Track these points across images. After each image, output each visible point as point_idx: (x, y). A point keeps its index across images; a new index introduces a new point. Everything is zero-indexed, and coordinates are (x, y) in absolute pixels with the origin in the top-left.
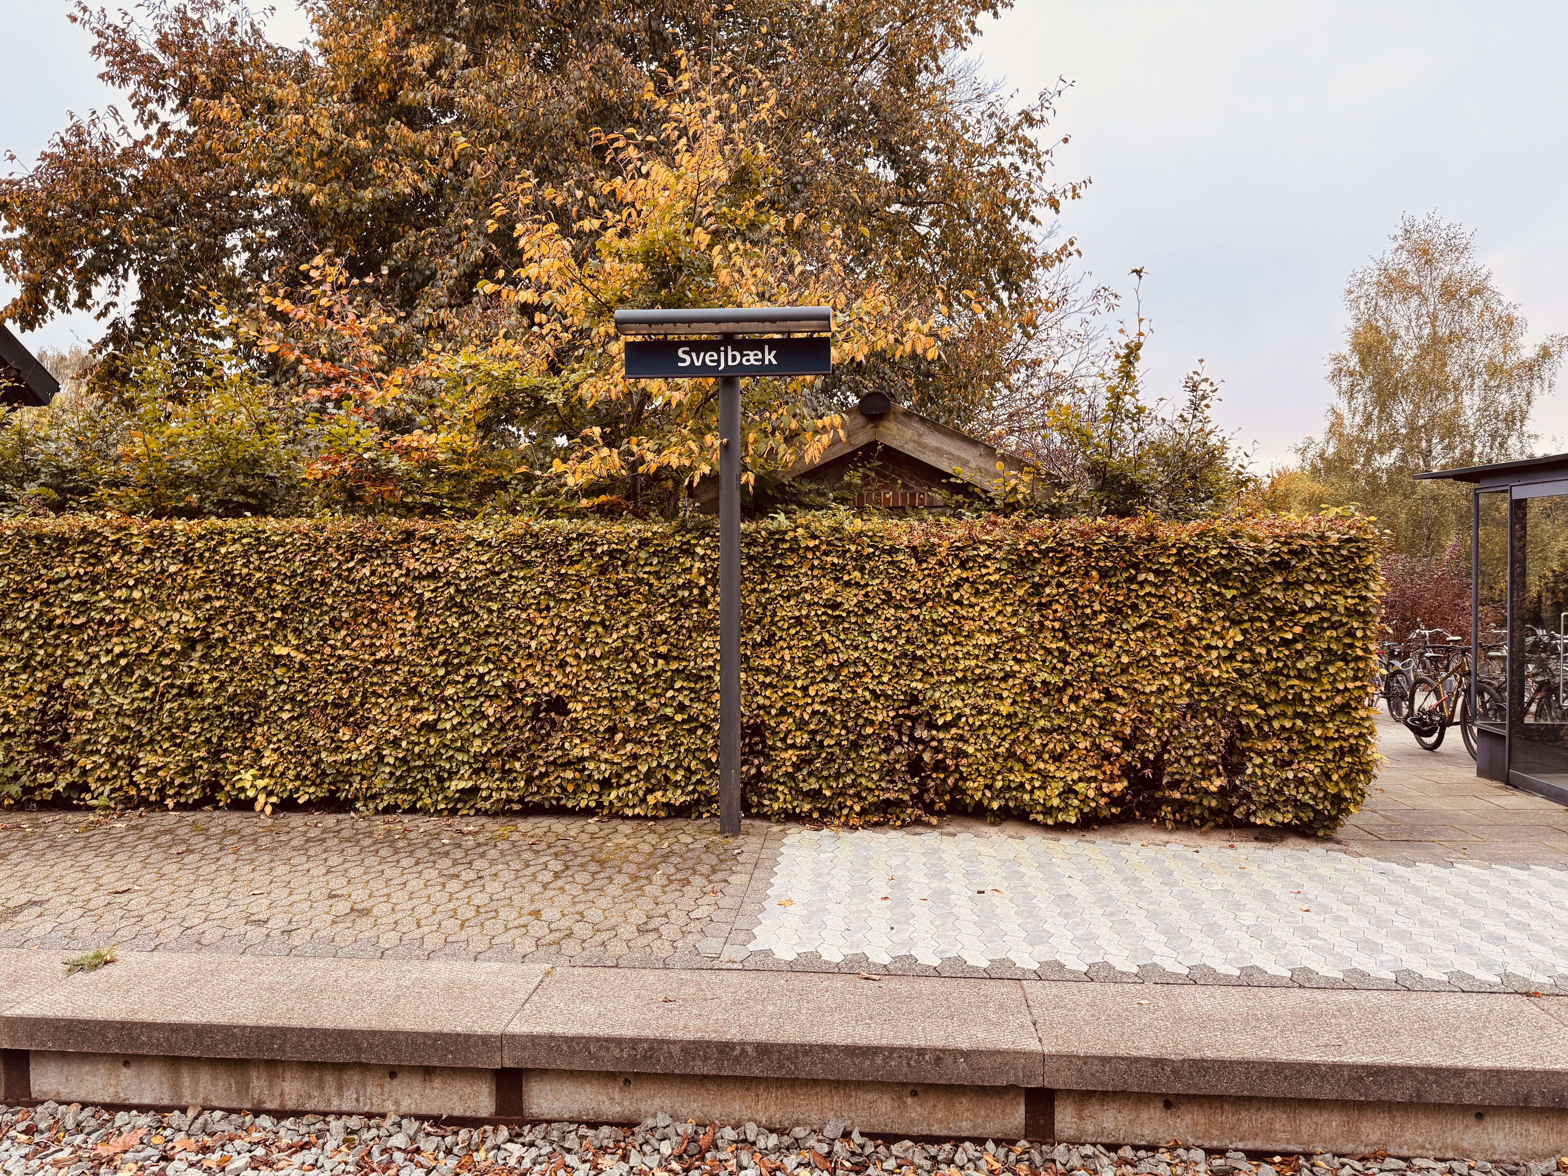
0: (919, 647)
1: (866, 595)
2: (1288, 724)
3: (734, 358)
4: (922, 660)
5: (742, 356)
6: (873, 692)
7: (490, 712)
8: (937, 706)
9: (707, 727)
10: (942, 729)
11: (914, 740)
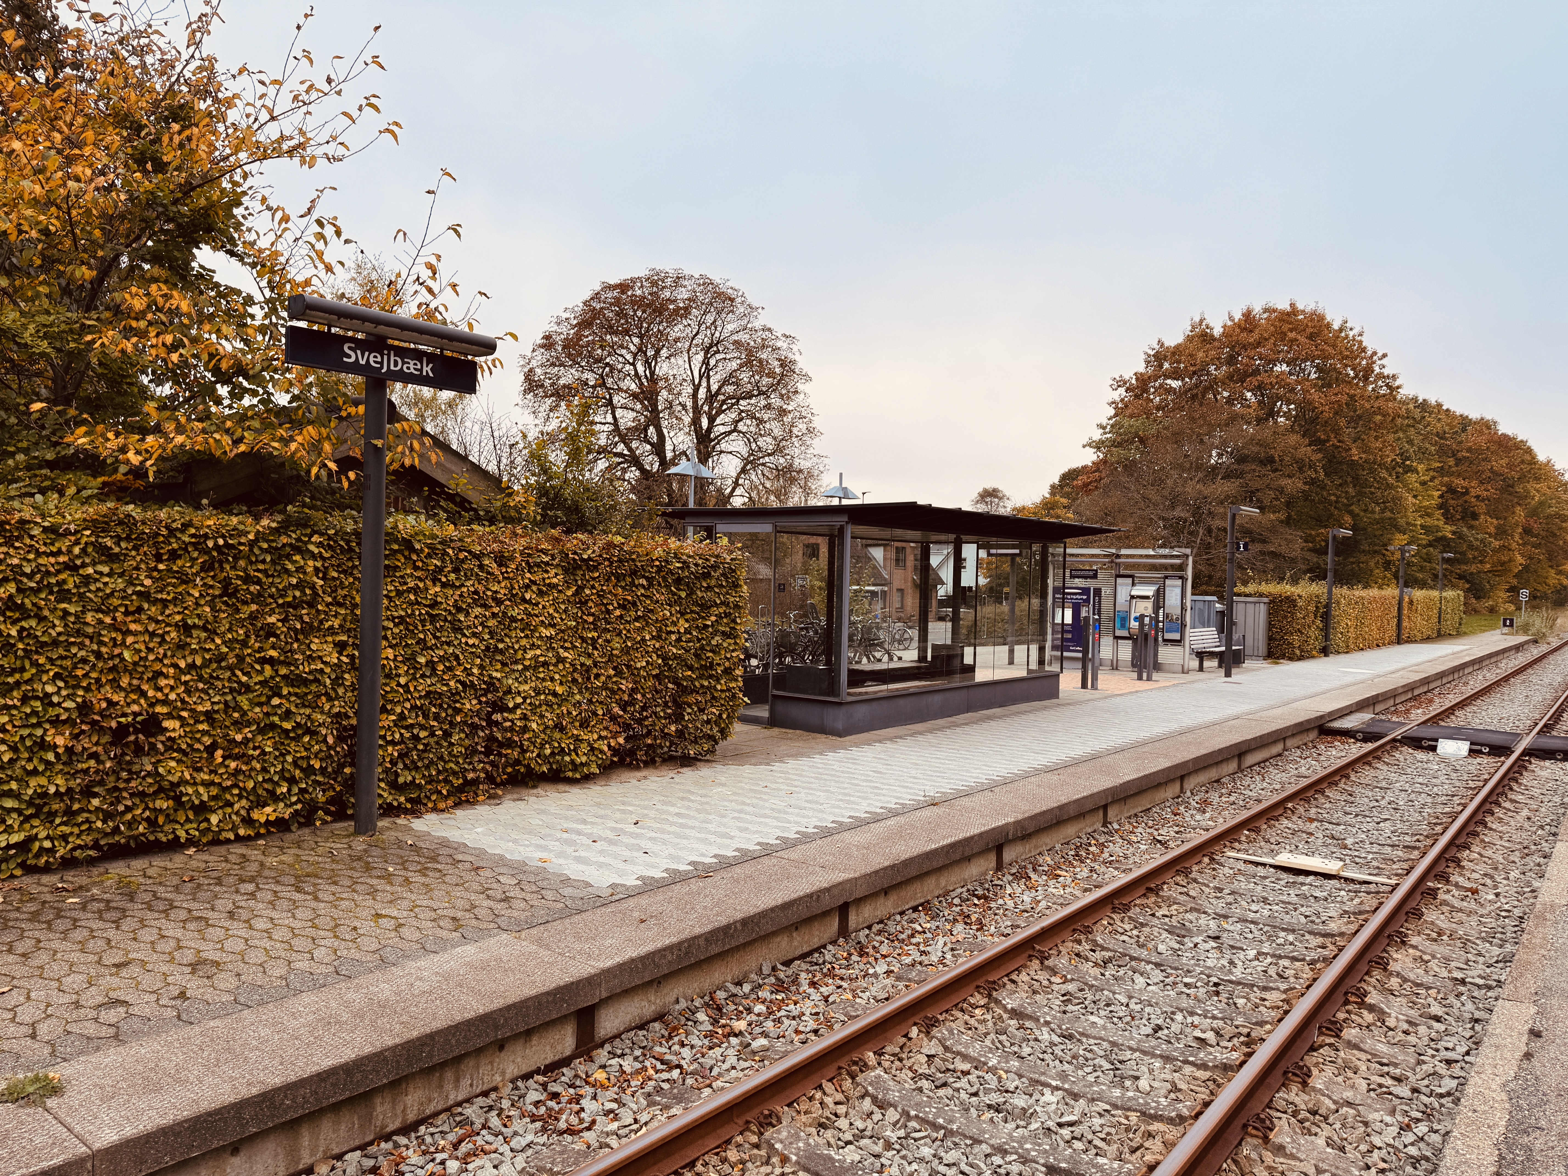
0: (499, 641)
1: (461, 596)
2: (706, 683)
3: (396, 365)
4: (501, 652)
5: (404, 363)
6: (463, 683)
7: (60, 741)
8: (509, 691)
9: (313, 733)
10: (512, 711)
11: (491, 723)
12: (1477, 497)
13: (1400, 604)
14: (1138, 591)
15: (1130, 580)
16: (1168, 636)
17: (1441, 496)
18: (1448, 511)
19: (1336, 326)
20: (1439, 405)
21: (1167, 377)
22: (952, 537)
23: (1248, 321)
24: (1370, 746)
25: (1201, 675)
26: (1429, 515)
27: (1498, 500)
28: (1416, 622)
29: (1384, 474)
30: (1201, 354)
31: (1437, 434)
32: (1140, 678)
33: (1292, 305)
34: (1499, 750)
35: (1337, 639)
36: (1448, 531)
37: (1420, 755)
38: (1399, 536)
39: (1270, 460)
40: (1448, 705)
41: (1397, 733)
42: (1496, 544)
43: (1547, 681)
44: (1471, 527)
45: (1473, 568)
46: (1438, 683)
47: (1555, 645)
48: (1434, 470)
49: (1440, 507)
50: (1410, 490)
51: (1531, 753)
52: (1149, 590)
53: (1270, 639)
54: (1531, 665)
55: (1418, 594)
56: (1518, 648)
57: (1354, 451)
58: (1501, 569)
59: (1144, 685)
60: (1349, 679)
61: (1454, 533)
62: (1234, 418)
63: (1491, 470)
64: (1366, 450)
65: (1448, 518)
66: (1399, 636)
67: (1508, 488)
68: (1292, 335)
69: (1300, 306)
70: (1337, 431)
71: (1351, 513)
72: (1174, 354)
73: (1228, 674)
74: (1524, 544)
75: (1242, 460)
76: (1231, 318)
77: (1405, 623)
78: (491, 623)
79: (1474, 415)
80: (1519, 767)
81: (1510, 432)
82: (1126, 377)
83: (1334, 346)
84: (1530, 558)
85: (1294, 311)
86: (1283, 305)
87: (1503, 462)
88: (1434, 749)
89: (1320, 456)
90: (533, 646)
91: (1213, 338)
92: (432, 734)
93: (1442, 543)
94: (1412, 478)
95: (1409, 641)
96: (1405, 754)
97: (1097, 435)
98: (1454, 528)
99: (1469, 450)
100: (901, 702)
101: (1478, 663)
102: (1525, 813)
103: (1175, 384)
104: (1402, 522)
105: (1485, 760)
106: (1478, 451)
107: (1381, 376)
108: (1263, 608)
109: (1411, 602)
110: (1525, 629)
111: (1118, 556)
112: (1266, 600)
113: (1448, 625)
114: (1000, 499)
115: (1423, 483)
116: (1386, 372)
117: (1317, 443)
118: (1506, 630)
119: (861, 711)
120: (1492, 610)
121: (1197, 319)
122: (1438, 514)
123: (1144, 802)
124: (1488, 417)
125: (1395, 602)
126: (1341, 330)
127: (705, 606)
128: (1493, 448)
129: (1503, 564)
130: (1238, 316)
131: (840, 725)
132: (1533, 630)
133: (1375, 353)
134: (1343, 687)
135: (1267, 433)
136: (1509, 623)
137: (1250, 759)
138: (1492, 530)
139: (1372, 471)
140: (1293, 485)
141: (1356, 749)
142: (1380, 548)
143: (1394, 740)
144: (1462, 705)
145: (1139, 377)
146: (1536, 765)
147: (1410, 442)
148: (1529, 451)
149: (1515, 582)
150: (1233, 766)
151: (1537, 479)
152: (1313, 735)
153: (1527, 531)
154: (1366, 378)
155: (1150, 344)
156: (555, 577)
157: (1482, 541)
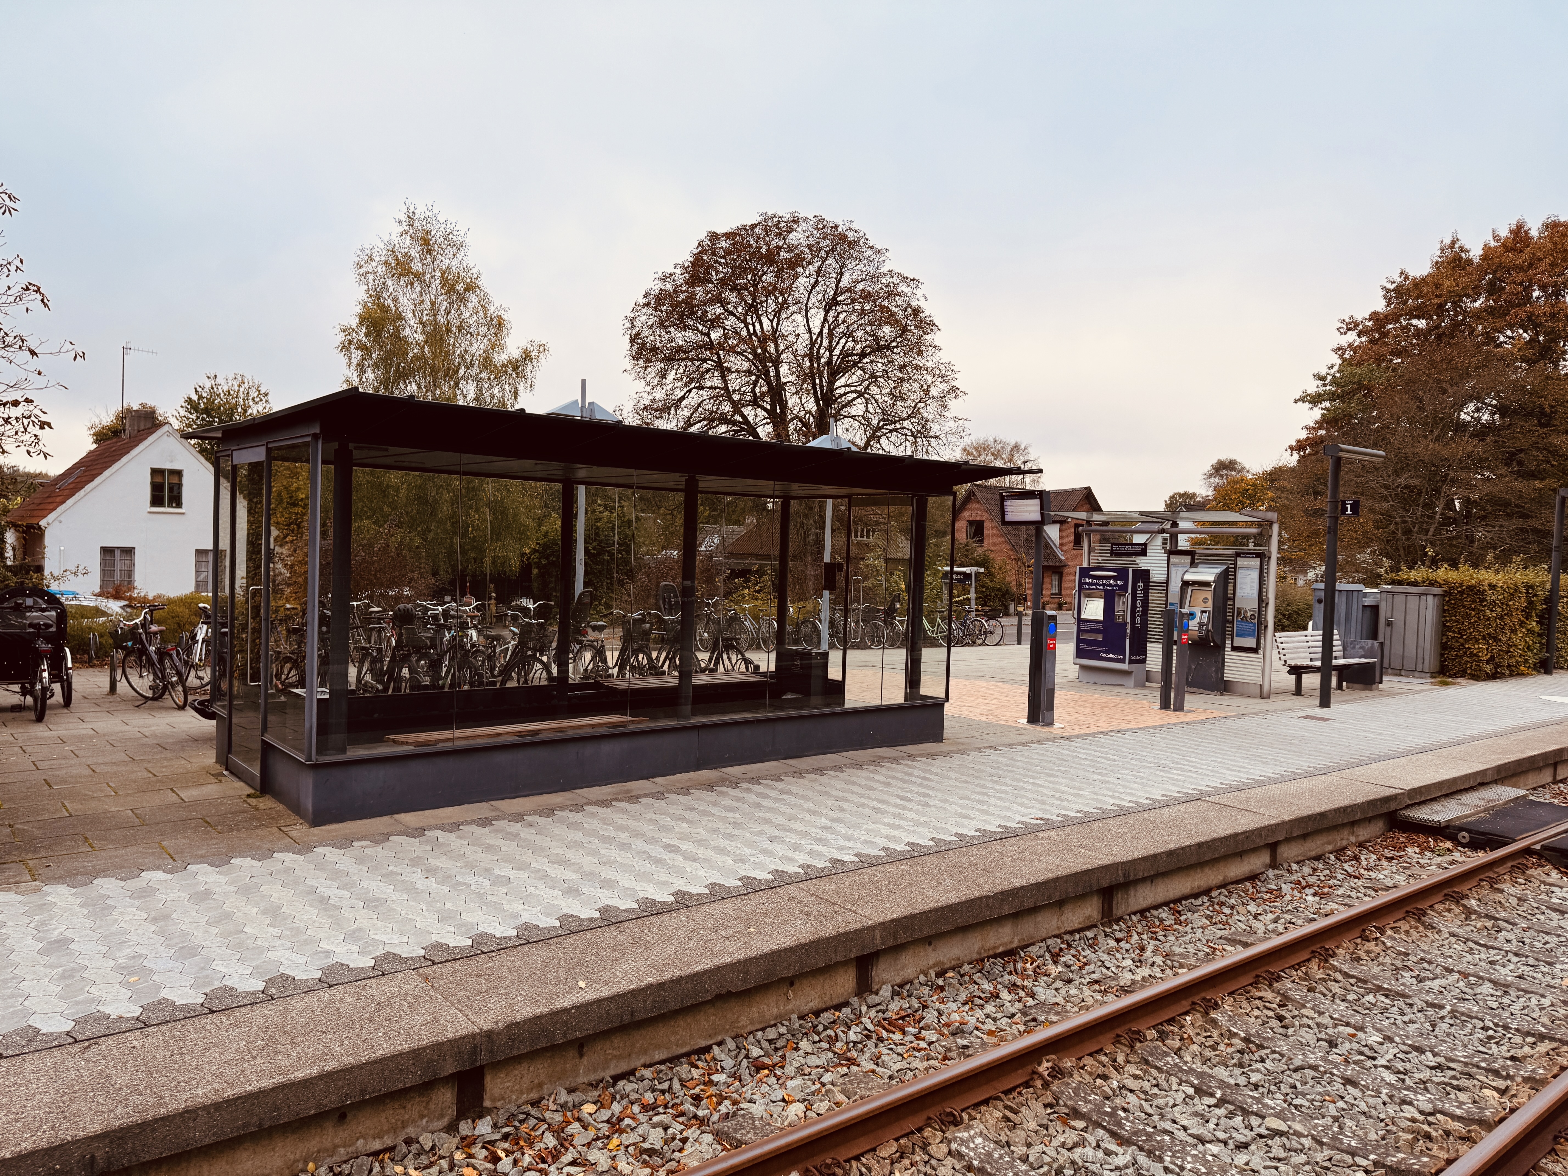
14: (1196, 574)
16: (1239, 642)
21: (1411, 315)
23: (1518, 239)
24: (1482, 857)
32: (1164, 706)
41: (1533, 840)
52: (1212, 574)
53: (1443, 647)
72: (1420, 287)
76: (1496, 237)
82: (1359, 318)
91: (1468, 263)
96: (1546, 874)
97: (1313, 387)
103: (1421, 324)
108: (1433, 603)
112: (1437, 590)
121: (1448, 241)
131: (309, 805)
143: (1527, 851)
145: (1376, 317)
152: (1378, 827)
155: (1390, 277)
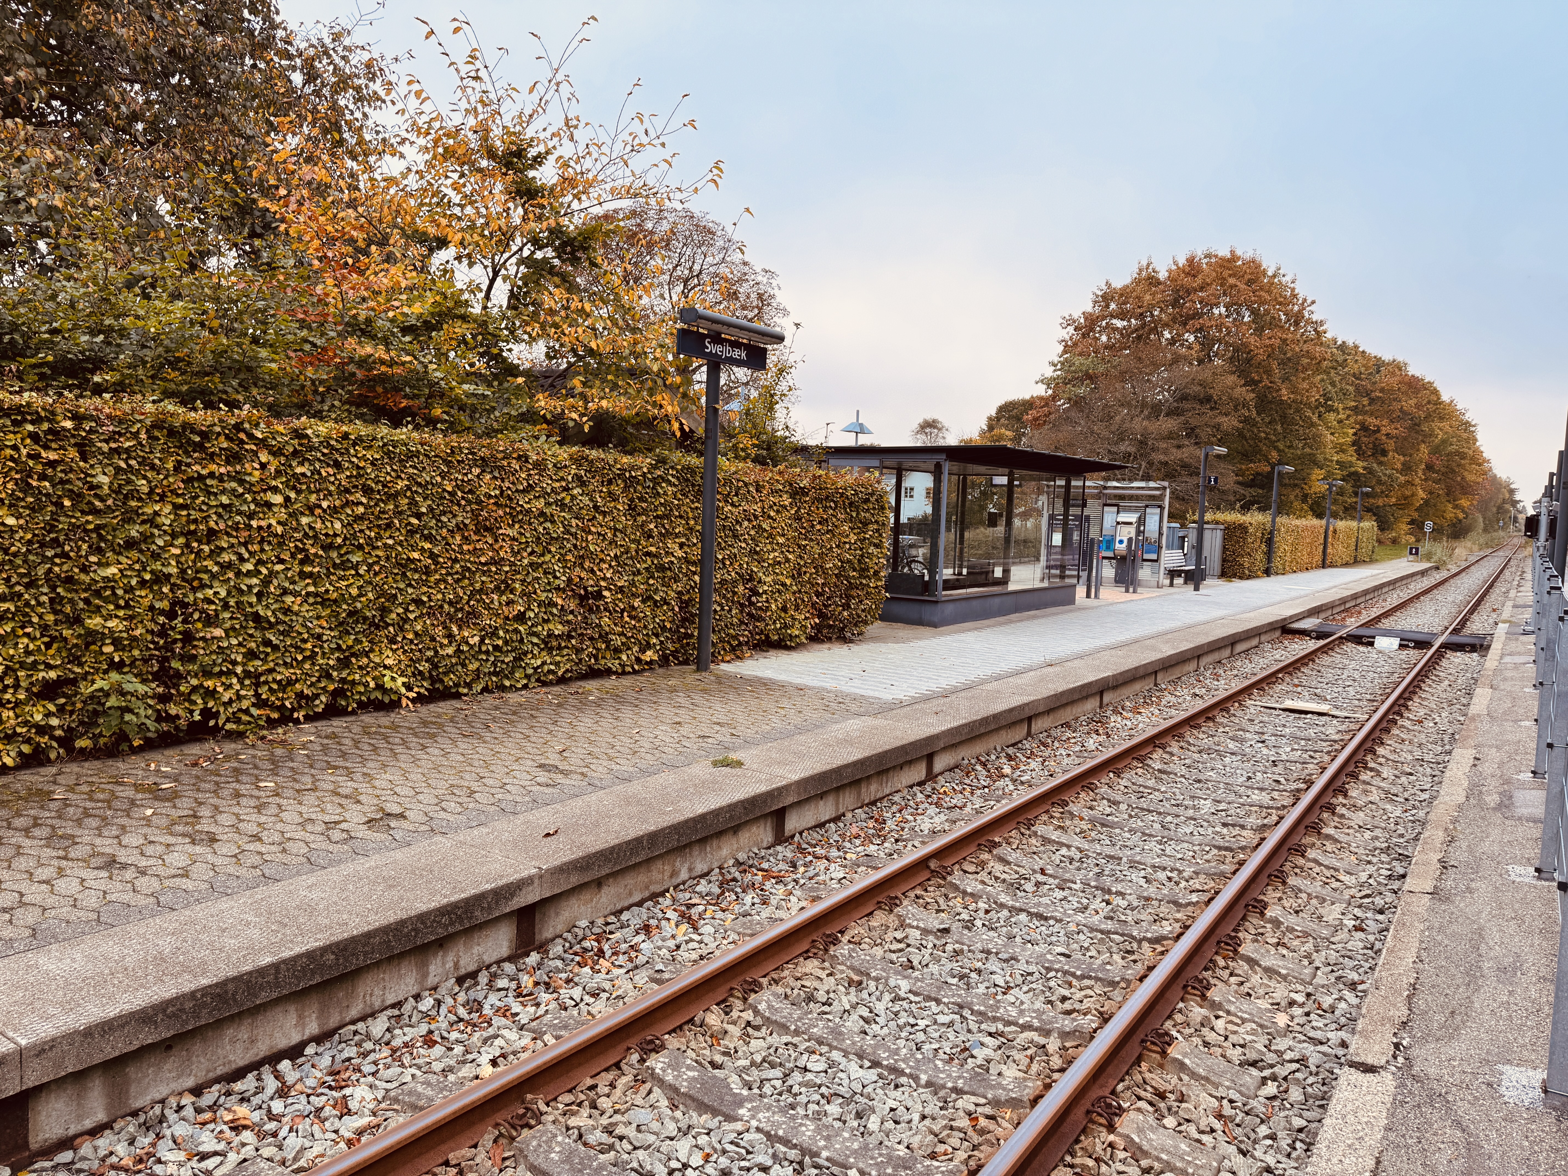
0: (756, 545)
3: (729, 353)
4: (757, 553)
5: (733, 351)
6: (738, 574)
7: (560, 601)
8: (760, 582)
9: (668, 604)
10: (760, 595)
11: (751, 604)
12: (1387, 435)
13: (1326, 532)
14: (1124, 517)
15: (1115, 509)
16: (1146, 556)
17: (1355, 434)
18: (1360, 448)
19: (1270, 273)
20: (1356, 347)
21: (1113, 316)
22: (1006, 471)
23: (1192, 268)
24: (1322, 643)
25: (1171, 590)
26: (1343, 451)
27: (1405, 439)
28: (1338, 550)
29: (1309, 413)
30: (1148, 297)
31: (1354, 375)
32: (1127, 591)
33: (1232, 252)
34: (1422, 644)
35: (1277, 563)
36: (1359, 466)
37: (1361, 648)
38: (1317, 471)
39: (1208, 399)
40: (1373, 615)
41: (1343, 633)
42: (1402, 479)
43: (1450, 599)
44: (1381, 463)
45: (1380, 502)
46: (1362, 599)
47: (1454, 571)
48: (1350, 409)
49: (1354, 444)
50: (1328, 428)
51: (1446, 646)
52: (1133, 517)
53: (1224, 560)
54: (1436, 586)
55: (1341, 524)
56: (1423, 573)
57: (1284, 392)
58: (1404, 503)
59: (1130, 596)
60: (1294, 594)
61: (1365, 468)
62: (1177, 360)
63: (1401, 410)
64: (1294, 390)
65: (1360, 454)
66: (1324, 561)
67: (1415, 426)
68: (1232, 281)
69: (1239, 253)
70: (1268, 372)
71: (1276, 448)
72: (1121, 295)
73: (1197, 589)
74: (1426, 480)
75: (1184, 398)
76: (1175, 263)
77: (1329, 550)
78: (752, 532)
79: (1387, 357)
80: (1439, 655)
81: (1418, 374)
82: (1075, 316)
83: (1269, 292)
84: (1431, 493)
85: (1234, 258)
86: (1224, 252)
87: (1412, 402)
88: (1371, 644)
89: (1253, 395)
90: (774, 550)
91: (1159, 283)
92: (723, 609)
93: (1353, 477)
94: (1332, 416)
95: (1332, 566)
96: (1349, 647)
97: (1049, 372)
98: (1365, 464)
99: (1382, 390)
100: (975, 603)
101: (1392, 584)
102: (1447, 683)
103: (1119, 323)
104: (1320, 457)
105: (1412, 652)
106: (1391, 391)
107: (1309, 322)
108: (1219, 534)
109: (1335, 531)
110: (1428, 557)
111: (1105, 488)
112: (1222, 527)
113: (1364, 551)
114: (940, 429)
115: (1340, 422)
116: (1315, 318)
117: (1251, 383)
118: (1411, 558)
119: (949, 609)
120: (1394, 541)
121: (1144, 263)
122: (1351, 450)
123: (1176, 672)
124: (1400, 359)
125: (1322, 531)
126: (1274, 276)
127: (865, 524)
128: (1404, 389)
129: (1406, 498)
130: (1182, 262)
131: (936, 619)
132: (1435, 558)
133: (1305, 300)
134: (1292, 599)
135: (1207, 374)
136: (1414, 552)
137: (1240, 648)
138: (1399, 466)
139: (1298, 411)
140: (1229, 422)
141: (1312, 645)
142: (1299, 480)
143: (1341, 638)
144: (1387, 614)
145: (1087, 316)
146: (1449, 654)
147: (1333, 384)
148: (1436, 392)
149: (1416, 515)
150: (1227, 652)
151: (1441, 419)
152: (1278, 633)
153: (1429, 467)
154: (1297, 323)
155: (1097, 286)
156: (786, 500)
157: (1390, 476)
